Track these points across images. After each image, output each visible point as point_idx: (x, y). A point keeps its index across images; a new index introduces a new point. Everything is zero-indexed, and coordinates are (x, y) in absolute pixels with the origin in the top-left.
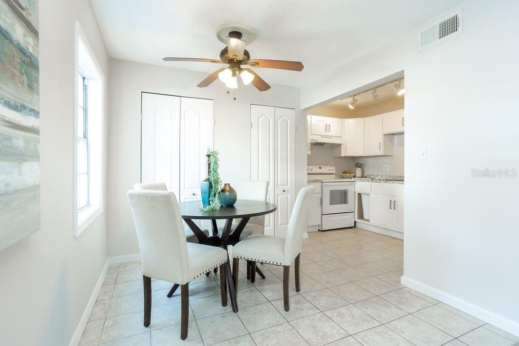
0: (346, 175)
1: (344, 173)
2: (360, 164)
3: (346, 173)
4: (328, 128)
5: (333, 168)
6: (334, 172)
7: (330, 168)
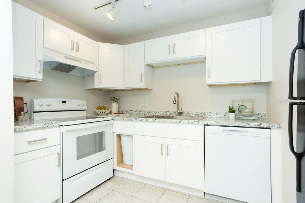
0: (101, 110)
1: (97, 109)
2: (116, 99)
3: (100, 109)
4: (75, 46)
5: (84, 103)
6: (85, 108)
7: (78, 102)
